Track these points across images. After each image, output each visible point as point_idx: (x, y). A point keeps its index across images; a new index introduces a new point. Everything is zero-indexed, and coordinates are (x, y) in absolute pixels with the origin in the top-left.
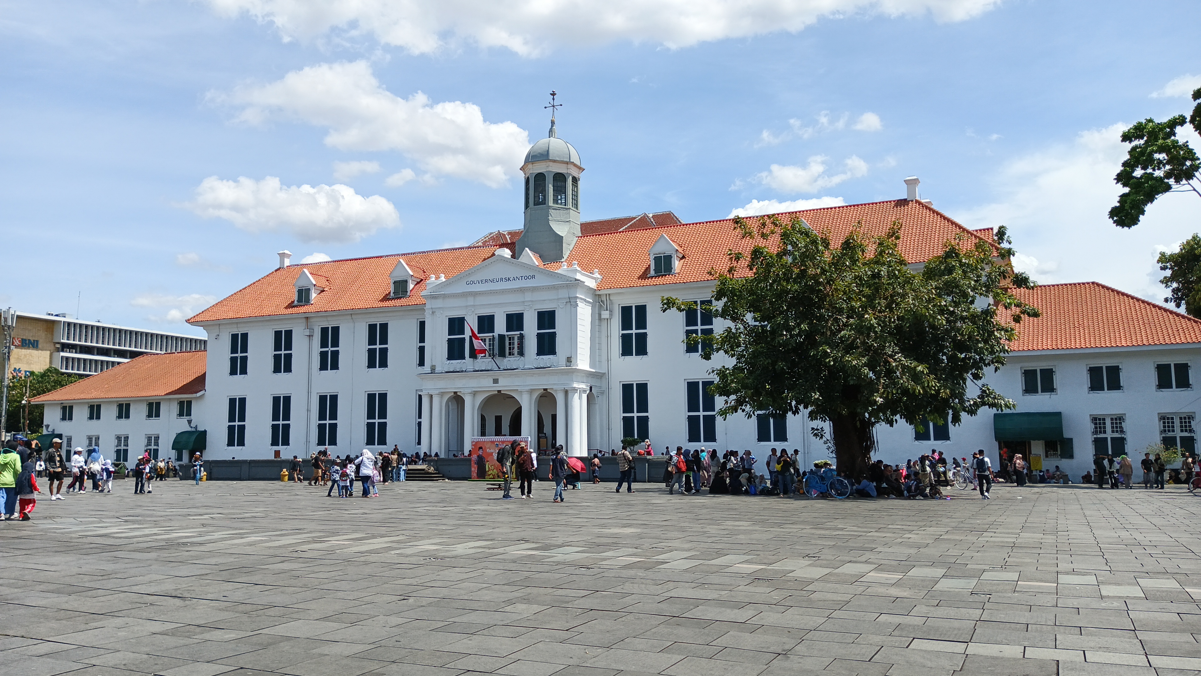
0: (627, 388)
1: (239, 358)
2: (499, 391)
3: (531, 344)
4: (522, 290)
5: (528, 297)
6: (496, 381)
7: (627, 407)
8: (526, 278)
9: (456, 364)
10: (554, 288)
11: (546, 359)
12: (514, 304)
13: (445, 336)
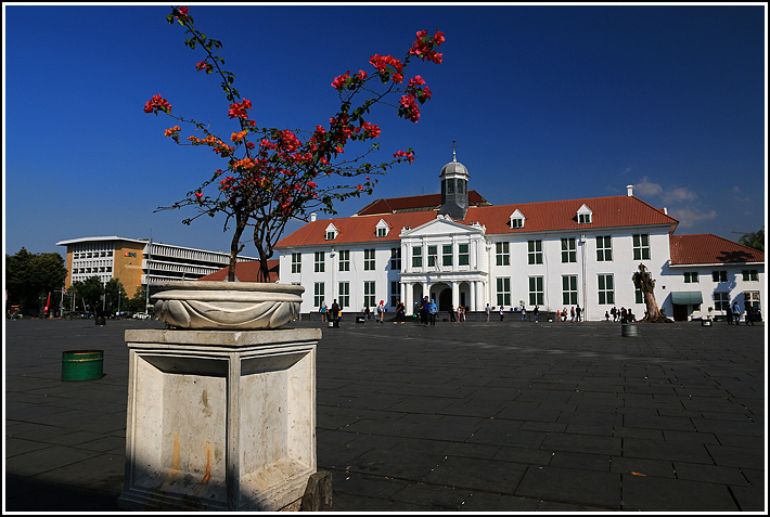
0: (499, 281)
1: (297, 265)
2: (440, 282)
3: (456, 260)
4: (451, 235)
5: (456, 238)
6: (440, 277)
7: (499, 289)
8: (452, 229)
9: (417, 269)
10: (469, 234)
11: (464, 267)
12: (447, 241)
13: (411, 255)
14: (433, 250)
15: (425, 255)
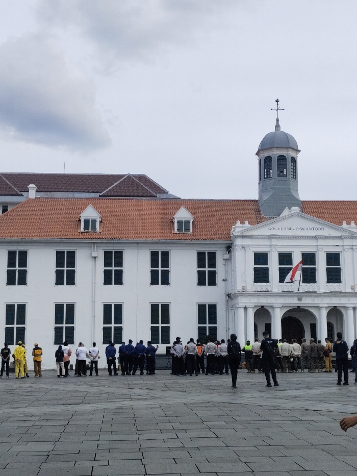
1: (17, 271)
2: (299, 307)
3: (322, 275)
4: (316, 238)
5: (321, 242)
6: (300, 299)
8: (317, 229)
9: (262, 286)
10: (341, 238)
11: (334, 287)
12: (309, 247)
13: (251, 265)
14: (285, 258)
15: (274, 266)
